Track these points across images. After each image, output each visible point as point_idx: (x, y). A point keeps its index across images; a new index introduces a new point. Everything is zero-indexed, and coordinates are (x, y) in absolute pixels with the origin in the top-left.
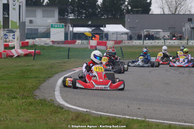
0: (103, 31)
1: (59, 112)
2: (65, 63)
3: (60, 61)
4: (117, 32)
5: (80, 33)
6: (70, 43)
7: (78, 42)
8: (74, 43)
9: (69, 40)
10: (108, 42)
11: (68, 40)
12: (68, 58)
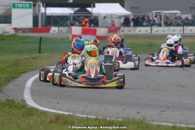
0: (90, 13)
1: (33, 115)
2: (35, 58)
3: (27, 57)
4: (112, 15)
5: (57, 16)
6: (41, 31)
7: (54, 29)
8: (48, 30)
9: (40, 26)
10: (98, 29)
11: (38, 26)
12: (40, 52)
